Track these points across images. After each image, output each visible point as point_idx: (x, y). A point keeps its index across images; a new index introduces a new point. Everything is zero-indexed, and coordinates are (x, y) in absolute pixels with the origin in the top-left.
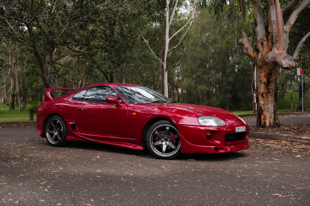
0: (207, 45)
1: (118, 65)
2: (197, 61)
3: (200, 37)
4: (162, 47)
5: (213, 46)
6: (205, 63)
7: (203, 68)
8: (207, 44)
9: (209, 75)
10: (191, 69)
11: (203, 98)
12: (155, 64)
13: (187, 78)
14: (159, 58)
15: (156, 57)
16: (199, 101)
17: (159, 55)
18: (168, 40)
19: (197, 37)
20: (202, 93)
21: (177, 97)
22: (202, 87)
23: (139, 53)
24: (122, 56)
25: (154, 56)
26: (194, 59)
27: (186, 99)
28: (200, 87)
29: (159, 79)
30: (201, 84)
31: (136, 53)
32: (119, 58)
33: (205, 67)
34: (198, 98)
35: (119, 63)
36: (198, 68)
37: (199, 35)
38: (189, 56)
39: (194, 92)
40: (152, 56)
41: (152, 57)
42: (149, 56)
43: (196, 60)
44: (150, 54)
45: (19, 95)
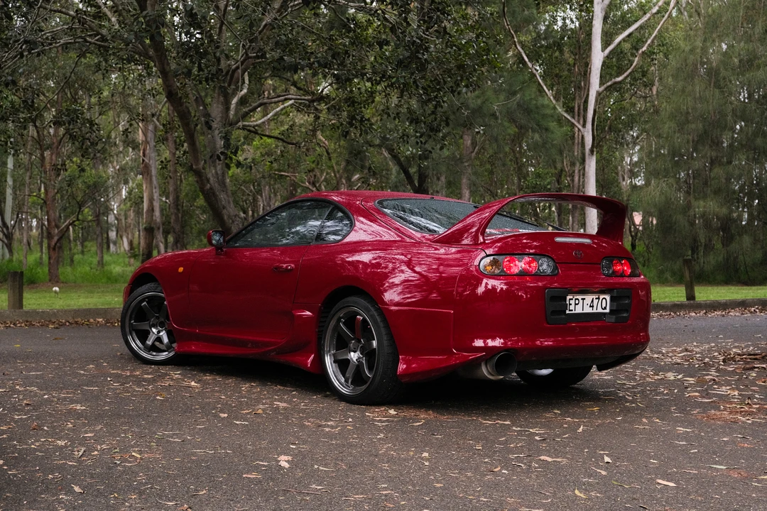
0: (723, 73)
1: (432, 129)
2: (693, 126)
3: (702, 49)
4: (582, 84)
5: (743, 75)
6: (719, 130)
7: (711, 147)
8: (726, 70)
9: (731, 167)
10: (674, 153)
11: (710, 240)
12: (558, 133)
13: (660, 179)
14: (573, 117)
15: (560, 110)
16: (697, 249)
17: (573, 108)
18: (598, 57)
19: (692, 51)
20: (707, 224)
21: (630, 238)
22: (709, 206)
23: (508, 98)
24: (444, 102)
25: (555, 108)
26: (682, 120)
27: (657, 243)
28: (700, 206)
29: (573, 181)
30: (705, 197)
31: (498, 98)
32: (436, 108)
33: (717, 143)
34: (695, 240)
35: (435, 124)
36: (695, 149)
37: (699, 44)
38: (666, 108)
39: (681, 219)
40: (548, 106)
41: (549, 112)
42: (537, 108)
43: (688, 122)
44: (541, 101)
45: (161, 229)
